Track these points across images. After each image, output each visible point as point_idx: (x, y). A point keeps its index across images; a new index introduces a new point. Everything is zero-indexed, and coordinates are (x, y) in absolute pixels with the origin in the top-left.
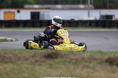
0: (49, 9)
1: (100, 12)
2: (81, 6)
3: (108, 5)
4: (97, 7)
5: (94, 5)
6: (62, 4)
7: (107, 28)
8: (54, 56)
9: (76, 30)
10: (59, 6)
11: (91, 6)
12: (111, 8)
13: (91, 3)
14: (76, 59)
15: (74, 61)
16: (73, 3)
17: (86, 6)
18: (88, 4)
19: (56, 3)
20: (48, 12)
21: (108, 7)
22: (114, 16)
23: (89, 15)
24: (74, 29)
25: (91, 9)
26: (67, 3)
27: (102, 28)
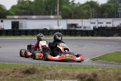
0: (26, 19)
1: (67, 21)
2: (52, 17)
3: (73, 15)
4: (64, 17)
5: (62, 16)
6: (36, 15)
7: (73, 36)
8: (32, 72)
9: (48, 38)
10: (34, 17)
11: (60, 17)
12: (75, 18)
13: (59, 14)
14: (51, 75)
15: (49, 77)
16: (45, 14)
17: (56, 17)
18: (57, 15)
19: (32, 14)
20: (26, 22)
21: (73, 17)
22: (78, 24)
23: (58, 24)
24: (47, 37)
25: (60, 19)
26: (40, 14)
27: (69, 36)
